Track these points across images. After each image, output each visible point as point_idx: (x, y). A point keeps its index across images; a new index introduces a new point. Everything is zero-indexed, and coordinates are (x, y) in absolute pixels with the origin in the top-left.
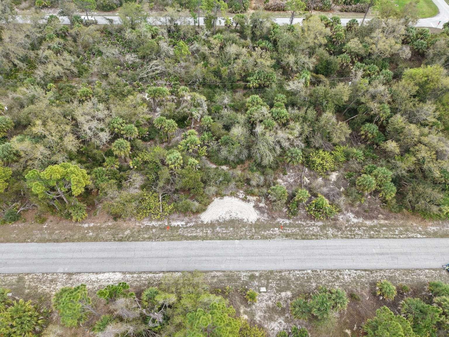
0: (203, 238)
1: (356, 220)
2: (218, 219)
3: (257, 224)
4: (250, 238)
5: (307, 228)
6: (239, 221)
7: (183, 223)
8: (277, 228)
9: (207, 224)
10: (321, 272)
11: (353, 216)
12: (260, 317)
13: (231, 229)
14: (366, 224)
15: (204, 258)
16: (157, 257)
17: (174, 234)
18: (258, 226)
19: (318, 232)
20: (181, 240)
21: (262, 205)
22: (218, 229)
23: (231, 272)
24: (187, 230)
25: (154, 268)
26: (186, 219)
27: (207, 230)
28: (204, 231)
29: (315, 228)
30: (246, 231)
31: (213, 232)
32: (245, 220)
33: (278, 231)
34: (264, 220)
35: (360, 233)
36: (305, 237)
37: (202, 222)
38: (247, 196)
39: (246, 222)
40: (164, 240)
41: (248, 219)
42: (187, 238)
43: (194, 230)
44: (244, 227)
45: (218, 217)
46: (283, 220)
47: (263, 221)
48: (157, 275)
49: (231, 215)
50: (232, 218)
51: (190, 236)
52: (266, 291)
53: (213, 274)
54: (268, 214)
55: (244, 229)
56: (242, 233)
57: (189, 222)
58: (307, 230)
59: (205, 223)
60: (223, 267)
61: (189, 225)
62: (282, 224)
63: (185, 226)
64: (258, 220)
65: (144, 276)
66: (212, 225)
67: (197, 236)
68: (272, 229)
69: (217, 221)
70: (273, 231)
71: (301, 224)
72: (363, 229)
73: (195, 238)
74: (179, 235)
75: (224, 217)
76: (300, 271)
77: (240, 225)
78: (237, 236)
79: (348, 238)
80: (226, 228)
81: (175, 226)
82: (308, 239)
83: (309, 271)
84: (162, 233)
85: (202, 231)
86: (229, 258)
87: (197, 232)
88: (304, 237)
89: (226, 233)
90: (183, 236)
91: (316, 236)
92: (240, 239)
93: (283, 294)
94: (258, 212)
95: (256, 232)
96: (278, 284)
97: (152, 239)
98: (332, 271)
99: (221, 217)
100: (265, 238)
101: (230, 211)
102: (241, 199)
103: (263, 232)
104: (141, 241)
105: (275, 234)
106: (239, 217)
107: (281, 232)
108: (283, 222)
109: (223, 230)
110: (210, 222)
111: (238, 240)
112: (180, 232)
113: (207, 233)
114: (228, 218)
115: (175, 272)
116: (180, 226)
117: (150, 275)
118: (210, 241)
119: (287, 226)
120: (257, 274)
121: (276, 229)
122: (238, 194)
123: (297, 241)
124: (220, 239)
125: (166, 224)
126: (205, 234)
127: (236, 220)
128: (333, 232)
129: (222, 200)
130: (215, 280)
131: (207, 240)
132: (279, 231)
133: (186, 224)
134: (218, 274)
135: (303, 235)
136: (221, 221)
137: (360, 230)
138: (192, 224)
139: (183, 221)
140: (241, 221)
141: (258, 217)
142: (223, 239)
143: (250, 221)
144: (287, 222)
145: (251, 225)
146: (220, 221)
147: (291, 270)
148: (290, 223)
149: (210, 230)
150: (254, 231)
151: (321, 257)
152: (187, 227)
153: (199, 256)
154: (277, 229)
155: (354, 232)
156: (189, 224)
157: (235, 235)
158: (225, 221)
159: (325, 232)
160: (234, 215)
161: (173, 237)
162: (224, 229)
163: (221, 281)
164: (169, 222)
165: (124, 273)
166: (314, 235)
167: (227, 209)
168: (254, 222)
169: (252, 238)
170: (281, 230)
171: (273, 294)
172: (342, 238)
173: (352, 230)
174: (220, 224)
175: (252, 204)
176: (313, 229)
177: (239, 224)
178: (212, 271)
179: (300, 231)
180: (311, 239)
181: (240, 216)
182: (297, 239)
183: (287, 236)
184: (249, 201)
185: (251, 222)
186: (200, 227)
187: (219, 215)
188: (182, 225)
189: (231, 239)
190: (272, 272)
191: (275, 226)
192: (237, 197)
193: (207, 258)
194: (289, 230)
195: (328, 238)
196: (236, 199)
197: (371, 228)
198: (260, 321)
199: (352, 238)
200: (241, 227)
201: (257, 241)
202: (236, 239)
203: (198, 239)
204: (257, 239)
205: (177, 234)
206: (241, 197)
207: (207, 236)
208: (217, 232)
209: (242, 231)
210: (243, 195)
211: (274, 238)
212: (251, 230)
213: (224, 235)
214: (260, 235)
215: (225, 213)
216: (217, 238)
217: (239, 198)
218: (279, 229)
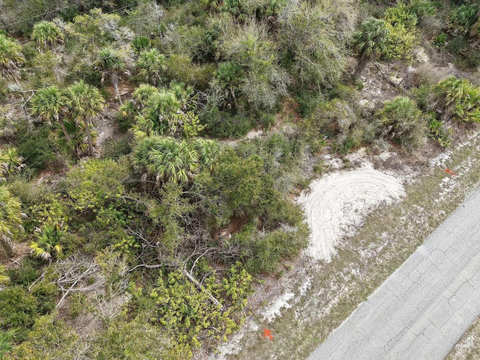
2: (342, 233)
4: (431, 225)
6: (380, 211)
7: (288, 295)
8: (444, 177)
9: (334, 258)
13: (384, 234)
15: (409, 335)
17: (293, 335)
18: (417, 195)
20: (324, 337)
21: (385, 156)
22: (362, 253)
24: (311, 304)
26: (285, 280)
27: (348, 273)
28: (346, 278)
30: (411, 218)
31: (362, 266)
32: (389, 201)
33: (453, 182)
34: (414, 178)
37: (320, 262)
38: (346, 157)
39: (393, 204)
41: (391, 197)
43: (326, 293)
44: (399, 215)
45: (338, 230)
46: (437, 158)
47: (414, 181)
49: (356, 211)
50: (365, 214)
51: (332, 311)
54: (408, 163)
55: (404, 218)
56: (411, 228)
57: (297, 285)
59: (329, 260)
61: (303, 289)
62: (444, 165)
63: (297, 300)
64: (405, 184)
66: (345, 255)
67: (345, 299)
68: (441, 185)
69: (345, 238)
70: (446, 187)
71: (465, 147)
74: (307, 328)
75: (350, 223)
77: (391, 216)
78: (409, 240)
80: (374, 240)
81: (277, 319)
85: (340, 281)
86: (447, 293)
87: (334, 292)
89: (385, 249)
90: (318, 324)
92: (420, 241)
94: (390, 172)
95: (427, 209)
99: (343, 226)
100: (451, 207)
101: (345, 203)
102: (341, 169)
103: (437, 201)
105: (456, 189)
106: (373, 202)
107: (458, 179)
108: (441, 160)
109: (374, 249)
110: (335, 252)
111: (419, 245)
112: (301, 319)
113: (353, 278)
114: (358, 220)
116: (288, 306)
118: (379, 289)
119: (454, 164)
121: (446, 180)
122: (326, 164)
124: (391, 270)
125: (256, 328)
126: (354, 283)
127: (375, 211)
129: (312, 195)
131: (370, 291)
132: (455, 180)
133: (297, 293)
136: (351, 234)
138: (306, 284)
139: (282, 292)
141: (400, 180)
142: (395, 263)
143: (396, 195)
144: (446, 156)
145: (406, 203)
146: (349, 235)
148: (451, 156)
149: (354, 268)
150: (422, 209)
152: (303, 300)
153: (397, 339)
154: (447, 178)
156: (300, 288)
157: (406, 241)
158: (357, 229)
160: (360, 206)
161: (300, 343)
162: (372, 245)
164: (257, 319)
167: (337, 206)
168: (404, 195)
169: (435, 224)
170: (454, 177)
174: (355, 241)
175: (368, 166)
177: (386, 215)
178: (453, 350)
181: (373, 200)
183: (474, 180)
184: (357, 164)
185: (401, 197)
186: (327, 277)
187: (337, 226)
188: (289, 302)
189: (409, 253)
191: (439, 177)
192: (332, 170)
193: (416, 328)
194: (464, 169)
196: (335, 175)
200: (394, 220)
201: (448, 222)
202: (415, 247)
203: (353, 304)
204: (443, 218)
205: (300, 329)
206: (337, 165)
207: (360, 284)
208: (369, 259)
209: (406, 225)
210: (337, 161)
211: (463, 197)
212: (416, 212)
213: (388, 256)
214: (440, 209)
215: (341, 213)
216: (382, 272)
217: (336, 169)
218: (450, 178)
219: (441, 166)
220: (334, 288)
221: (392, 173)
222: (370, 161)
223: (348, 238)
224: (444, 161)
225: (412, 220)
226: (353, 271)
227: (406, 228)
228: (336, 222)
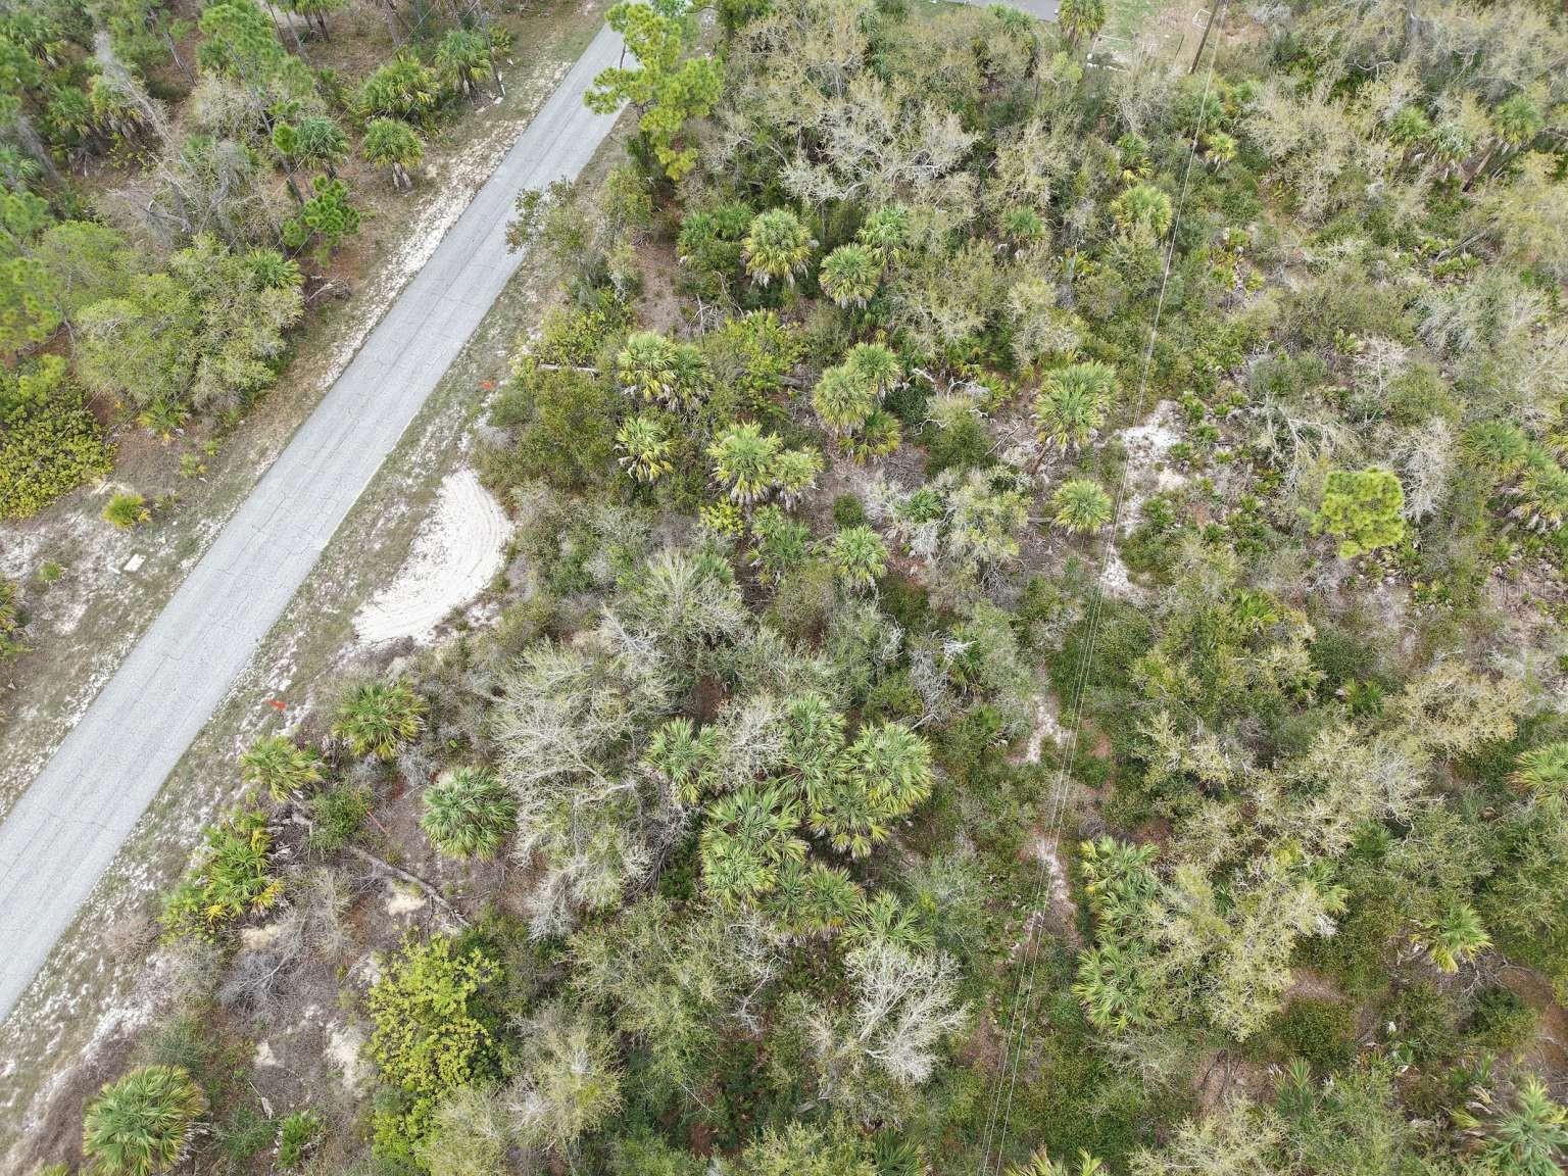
0: (393, 462)
1: (105, 1024)
3: (343, 629)
4: (310, 586)
5: (217, 797)
6: (389, 575)
8: (289, 689)
9: (439, 484)
10: (45, 756)
11: (128, 1027)
12: (74, 526)
13: (377, 546)
14: (60, 1067)
15: (332, 444)
16: (410, 343)
17: (460, 394)
18: (335, 629)
19: (175, 830)
20: (426, 405)
22: (403, 508)
23: (245, 498)
24: (451, 428)
25: (385, 334)
27: (417, 477)
28: (417, 470)
29: (198, 828)
30: (342, 587)
31: (400, 491)
32: (378, 596)
33: (272, 684)
34: (342, 657)
35: (47, 1009)
36: (189, 766)
39: (371, 594)
40: (453, 365)
41: (377, 604)
42: (421, 422)
43: (438, 446)
44: (359, 586)
45: (445, 520)
46: (299, 720)
47: (341, 652)
48: (360, 336)
49: (425, 556)
50: (410, 559)
51: (425, 430)
52: (126, 568)
53: (272, 454)
55: (351, 584)
56: (340, 570)
58: (210, 794)
59: (444, 480)
60: (272, 484)
61: (467, 436)
62: (289, 715)
64: (355, 636)
65: (378, 311)
66: (426, 496)
67: (412, 447)
68: (294, 669)
69: (433, 513)
70: (287, 668)
72: (52, 1035)
73: (410, 439)
74: (447, 405)
75: (431, 536)
76: (100, 690)
77: (372, 576)
78: (341, 551)
79: (67, 936)
80: (391, 534)
82: (175, 773)
83: (75, 719)
84: (479, 367)
85: (424, 465)
87: (428, 450)
88: (193, 762)
89: (373, 525)
90: (437, 413)
91: (162, 810)
92: (324, 556)
93: (79, 611)
95: (317, 612)
96: (116, 609)
97: (477, 342)
98: (17, 798)
99: (438, 527)
100: (277, 632)
101: (445, 561)
102: (468, 607)
103: (301, 634)
104: (484, 319)
105: (267, 670)
106: (402, 582)
107: (263, 693)
108: (294, 718)
109: (388, 520)
110: (440, 491)
111: (327, 548)
112: (457, 411)
113: (409, 475)
114: (420, 545)
115: (342, 373)
117: (370, 323)
118: (373, 474)
120: (185, 564)
121: (287, 683)
122: (493, 606)
123: (195, 732)
124: (362, 501)
127: (397, 569)
128: (129, 890)
129: (499, 543)
130: (252, 455)
131: (384, 466)
132: (268, 689)
134: (263, 465)
135: (200, 766)
136: (424, 524)
137: (60, 1018)
138: (464, 445)
140: (385, 583)
141: (364, 642)
142: (356, 512)
143: (368, 610)
145: (351, 609)
146: (427, 521)
147: (120, 665)
149: (411, 486)
151: (84, 782)
152: (461, 429)
153: (345, 435)
154: (282, 688)
155: (70, 981)
156: (470, 437)
157: (345, 547)
158: (417, 534)
159: (154, 859)
160: (421, 568)
161: (450, 391)
163: (239, 468)
165: (414, 275)
166: (172, 804)
168: (355, 620)
169: (305, 591)
170: (271, 696)
171: (102, 582)
172: (88, 909)
173: (85, 978)
174: (416, 519)
175: (422, 639)
176: (197, 820)
177: (380, 574)
178: (280, 454)
179: (221, 764)
180: (166, 784)
181: (404, 584)
182: (203, 733)
183: (235, 705)
184: (441, 630)
185: (361, 612)
186: (441, 463)
187: (448, 526)
189: (341, 529)
190: (160, 605)
191: (298, 682)
192: (483, 599)
194: (250, 723)
195: (126, 850)
196: (471, 594)
197: (29, 1080)
198: (64, 521)
199: (53, 955)
200: (366, 575)
201: (285, 602)
202: (331, 543)
203: (402, 445)
204: (291, 606)
205: (455, 401)
206: (476, 611)
207: (399, 471)
208: (393, 504)
209: (347, 574)
210: (478, 619)
211: (257, 659)
212: (334, 600)
213: (368, 517)
214: (296, 620)
215: (446, 544)
216: (373, 494)
217: (476, 603)
218: (277, 691)
219: (294, 709)
220: (430, 454)
221: (380, 646)
222: (422, 648)
223: (428, 516)
224: (288, 724)
225: (339, 583)
226: (410, 481)
227: (346, 567)
228: (451, 528)
